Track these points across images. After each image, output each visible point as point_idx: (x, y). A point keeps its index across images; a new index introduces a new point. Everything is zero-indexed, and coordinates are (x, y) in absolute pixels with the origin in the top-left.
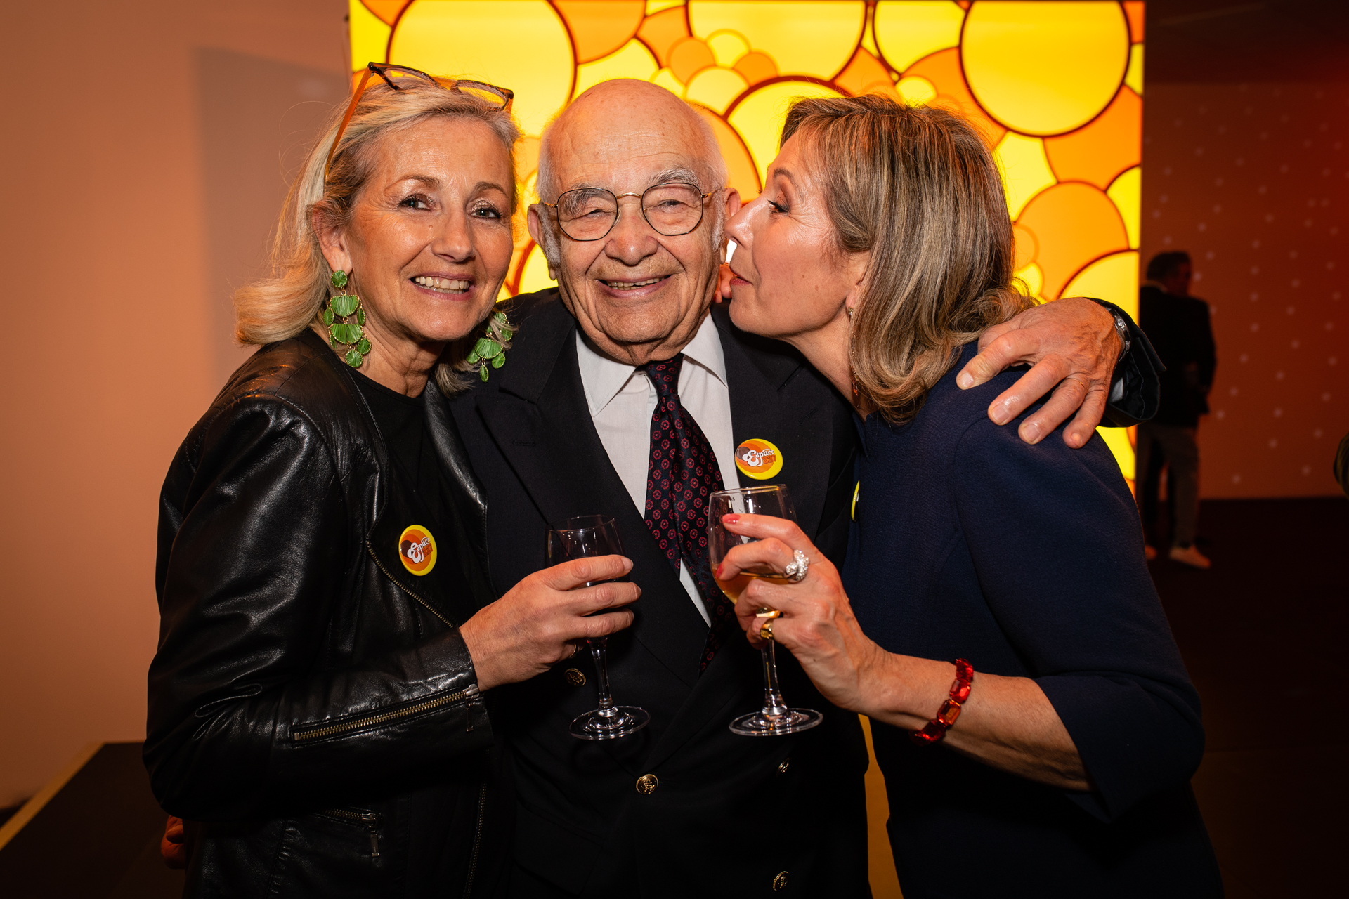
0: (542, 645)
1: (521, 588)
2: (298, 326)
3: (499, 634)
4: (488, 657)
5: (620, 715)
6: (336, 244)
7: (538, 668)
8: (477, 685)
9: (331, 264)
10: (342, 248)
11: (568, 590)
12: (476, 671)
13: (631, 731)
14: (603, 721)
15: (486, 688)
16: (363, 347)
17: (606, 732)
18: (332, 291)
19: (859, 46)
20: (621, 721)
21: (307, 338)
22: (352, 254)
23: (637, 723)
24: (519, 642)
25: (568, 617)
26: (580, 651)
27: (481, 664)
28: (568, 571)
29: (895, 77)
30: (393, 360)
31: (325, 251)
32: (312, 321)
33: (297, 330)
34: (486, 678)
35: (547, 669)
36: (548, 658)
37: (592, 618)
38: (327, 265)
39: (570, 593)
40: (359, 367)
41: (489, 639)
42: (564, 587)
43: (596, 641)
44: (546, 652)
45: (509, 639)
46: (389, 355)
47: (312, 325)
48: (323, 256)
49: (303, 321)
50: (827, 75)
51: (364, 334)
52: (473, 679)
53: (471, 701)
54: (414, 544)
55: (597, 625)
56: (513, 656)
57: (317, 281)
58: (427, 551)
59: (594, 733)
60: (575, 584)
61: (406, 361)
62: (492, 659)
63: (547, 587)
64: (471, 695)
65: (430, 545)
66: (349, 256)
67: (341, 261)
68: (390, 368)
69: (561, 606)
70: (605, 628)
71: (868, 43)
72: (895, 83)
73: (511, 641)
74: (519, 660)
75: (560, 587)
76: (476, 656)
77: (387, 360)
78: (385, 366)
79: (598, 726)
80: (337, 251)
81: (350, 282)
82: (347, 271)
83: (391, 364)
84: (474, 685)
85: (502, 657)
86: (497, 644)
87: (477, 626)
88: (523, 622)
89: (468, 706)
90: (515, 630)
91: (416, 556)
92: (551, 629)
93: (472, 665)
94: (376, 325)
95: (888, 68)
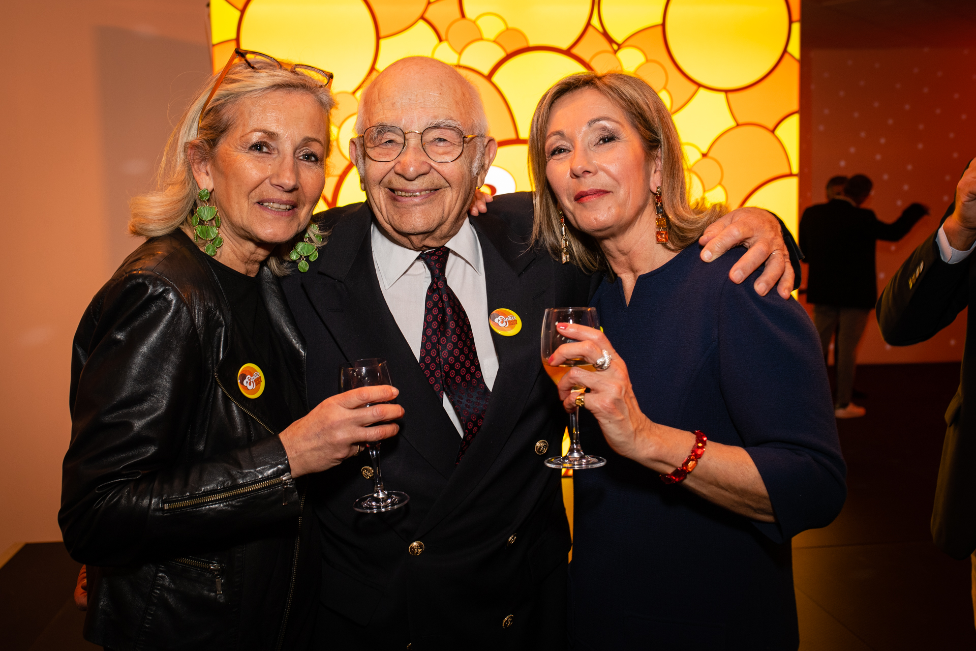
0: (335, 446)
1: (322, 407)
2: (173, 225)
3: (306, 439)
4: (298, 454)
5: (389, 496)
6: (203, 170)
7: (332, 462)
8: (290, 473)
9: (199, 184)
10: (207, 174)
11: (354, 409)
12: (290, 464)
13: (396, 507)
14: (377, 500)
15: (297, 476)
16: (217, 242)
17: (379, 508)
18: (198, 203)
19: (589, 24)
20: (389, 501)
21: (177, 235)
22: (214, 179)
23: (400, 502)
24: (320, 444)
25: (354, 427)
26: (362, 452)
27: (294, 459)
28: (354, 395)
29: (615, 47)
30: (238, 253)
31: (195, 174)
32: (182, 224)
33: (172, 228)
34: (297, 469)
35: (339, 463)
36: (340, 455)
37: (370, 428)
38: (196, 184)
39: (355, 411)
40: (214, 256)
41: (299, 442)
42: (352, 406)
43: (373, 444)
44: (339, 451)
45: (313, 441)
46: (235, 249)
47: (181, 226)
48: (194, 178)
49: (176, 222)
50: (565, 46)
51: (219, 234)
52: (288, 469)
53: (286, 484)
54: (249, 376)
55: (373, 434)
56: (316, 454)
57: (188, 194)
58: (258, 381)
59: (371, 508)
60: (359, 404)
61: (248, 254)
62: (301, 456)
63: (339, 406)
64: (286, 480)
65: (260, 377)
66: (212, 180)
67: (206, 182)
68: (235, 258)
69: (349, 419)
70: (379, 435)
71: (595, 22)
72: (615, 52)
73: (315, 443)
74: (319, 456)
75: (349, 406)
76: (290, 454)
77: (234, 252)
78: (232, 256)
79: (374, 503)
80: (204, 176)
81: (211, 198)
82: (210, 190)
83: (236, 255)
84: (288, 473)
85: (308, 454)
86: (305, 446)
87: (291, 433)
88: (323, 430)
89: (284, 488)
90: (318, 435)
91: (250, 384)
92: (342, 435)
93: (287, 459)
94: (227, 228)
95: (611, 41)
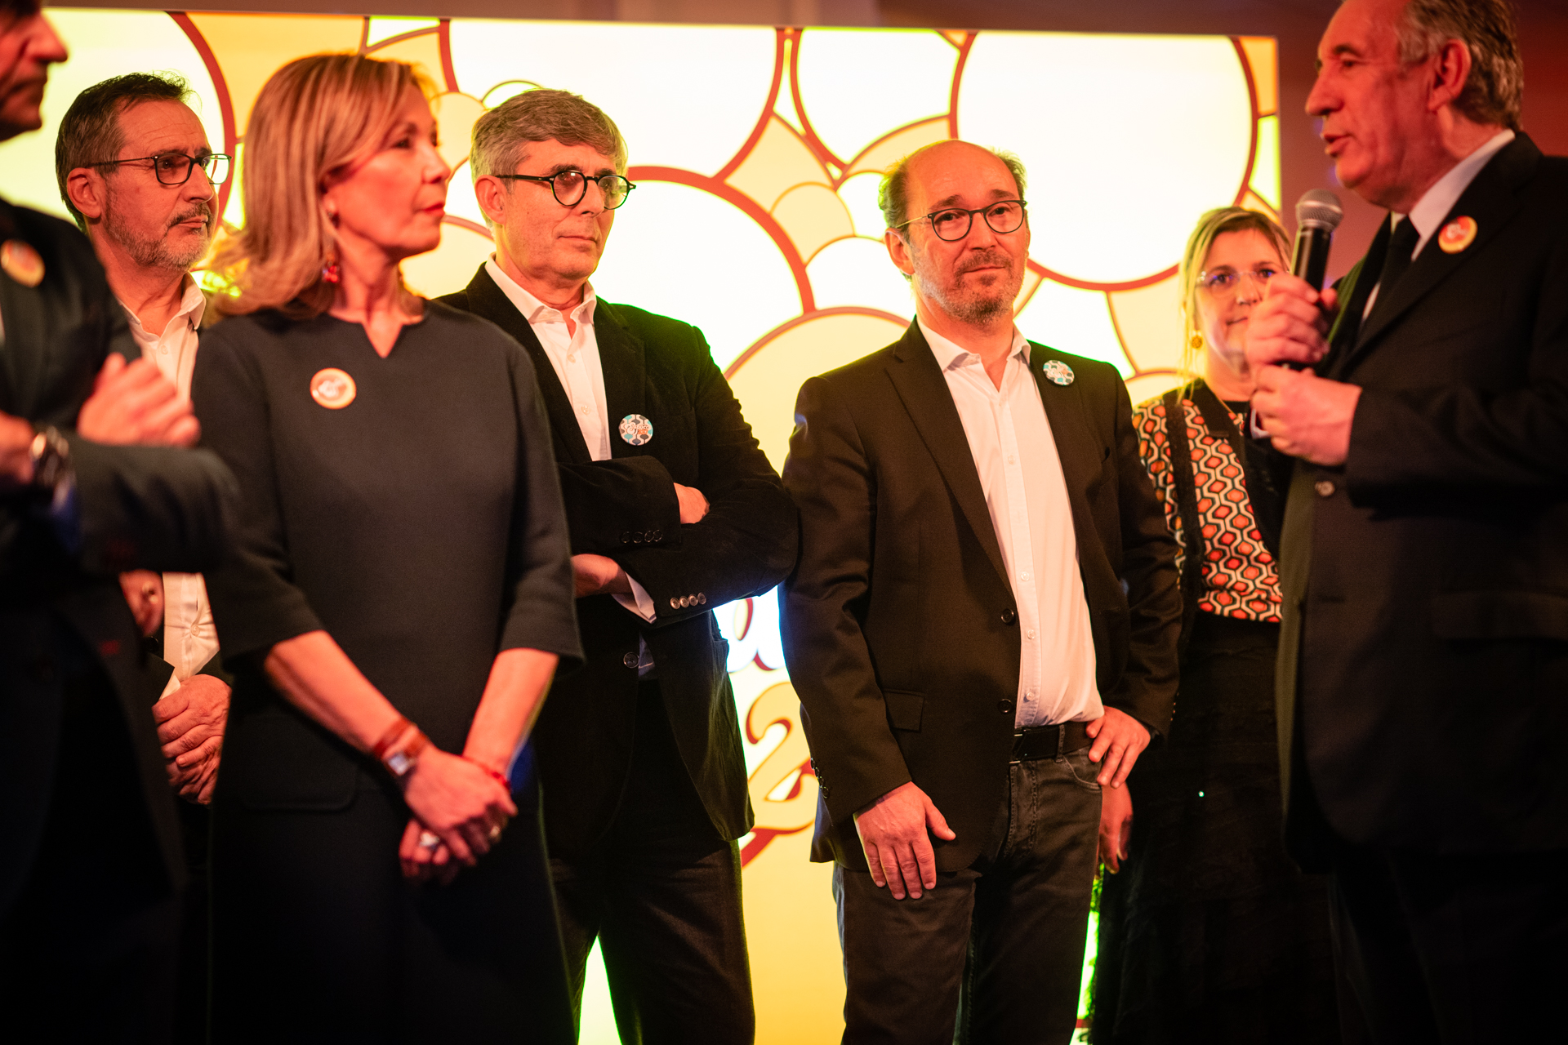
19: (769, 112)
29: (836, 173)
50: (710, 170)
71: (784, 106)
72: (836, 185)
95: (824, 156)
